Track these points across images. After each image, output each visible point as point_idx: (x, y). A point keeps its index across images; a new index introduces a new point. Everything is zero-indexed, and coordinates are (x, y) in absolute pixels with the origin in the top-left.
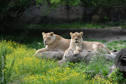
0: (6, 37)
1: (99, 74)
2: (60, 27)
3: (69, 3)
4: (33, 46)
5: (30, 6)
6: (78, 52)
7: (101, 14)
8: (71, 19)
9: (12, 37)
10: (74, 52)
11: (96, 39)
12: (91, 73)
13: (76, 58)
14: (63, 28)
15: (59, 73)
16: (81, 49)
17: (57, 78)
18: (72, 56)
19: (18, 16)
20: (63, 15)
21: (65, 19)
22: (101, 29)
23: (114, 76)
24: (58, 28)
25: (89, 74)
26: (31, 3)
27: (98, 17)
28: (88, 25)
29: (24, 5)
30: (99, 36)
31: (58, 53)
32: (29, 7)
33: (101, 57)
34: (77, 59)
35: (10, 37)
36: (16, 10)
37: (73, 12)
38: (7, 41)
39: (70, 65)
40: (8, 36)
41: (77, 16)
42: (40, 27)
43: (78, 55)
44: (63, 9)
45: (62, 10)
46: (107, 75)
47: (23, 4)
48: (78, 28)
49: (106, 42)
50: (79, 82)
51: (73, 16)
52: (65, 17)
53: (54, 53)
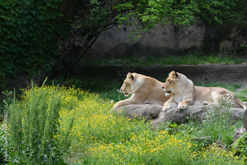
0: (67, 81)
1: (218, 141)
2: (162, 63)
3: (175, 20)
4: (113, 96)
5: (108, 27)
6: (185, 106)
7: (235, 38)
8: (181, 48)
9: (77, 81)
10: (179, 105)
11: (223, 83)
12: (203, 140)
13: (182, 115)
14: (168, 64)
15: (147, 140)
16: (191, 100)
17: (145, 148)
18: (174, 113)
19: (88, 45)
20: (167, 41)
21: (172, 48)
22: (234, 66)
23: (242, 145)
24: (158, 64)
25: (200, 141)
26: (110, 22)
27: (230, 45)
28: (211, 58)
29: (96, 26)
30: (229, 78)
31: (151, 107)
32: (107, 29)
33: (222, 113)
34: (184, 117)
35: (75, 81)
36: (84, 34)
37: (185, 36)
38: (68, 88)
39: (172, 127)
40: (70, 79)
41: (192, 44)
42: (126, 63)
43: (185, 111)
44: (168, 31)
45: (165, 33)
46: (231, 144)
47: (95, 24)
48: (194, 64)
49: (240, 88)
50: (181, 154)
51: (185, 44)
52: (171, 46)
53: (144, 107)
